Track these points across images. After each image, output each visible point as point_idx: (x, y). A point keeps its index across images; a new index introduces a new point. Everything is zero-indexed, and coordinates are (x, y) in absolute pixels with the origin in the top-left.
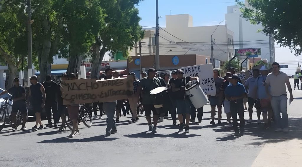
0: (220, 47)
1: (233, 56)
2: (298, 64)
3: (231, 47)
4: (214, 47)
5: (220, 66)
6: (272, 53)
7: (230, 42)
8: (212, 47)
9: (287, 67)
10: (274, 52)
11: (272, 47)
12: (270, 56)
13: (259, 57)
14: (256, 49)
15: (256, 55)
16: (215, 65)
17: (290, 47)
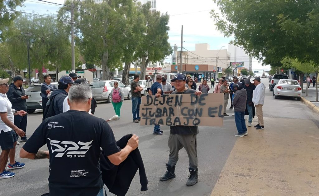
0: (222, 60)
1: (229, 66)
2: (264, 70)
3: (229, 61)
4: (218, 61)
5: (222, 71)
6: (251, 65)
7: (229, 58)
8: (217, 61)
9: (258, 72)
10: (252, 65)
11: (251, 61)
12: (250, 66)
13: (243, 66)
14: (242, 62)
15: (241, 66)
16: (219, 70)
17: (258, 57)
